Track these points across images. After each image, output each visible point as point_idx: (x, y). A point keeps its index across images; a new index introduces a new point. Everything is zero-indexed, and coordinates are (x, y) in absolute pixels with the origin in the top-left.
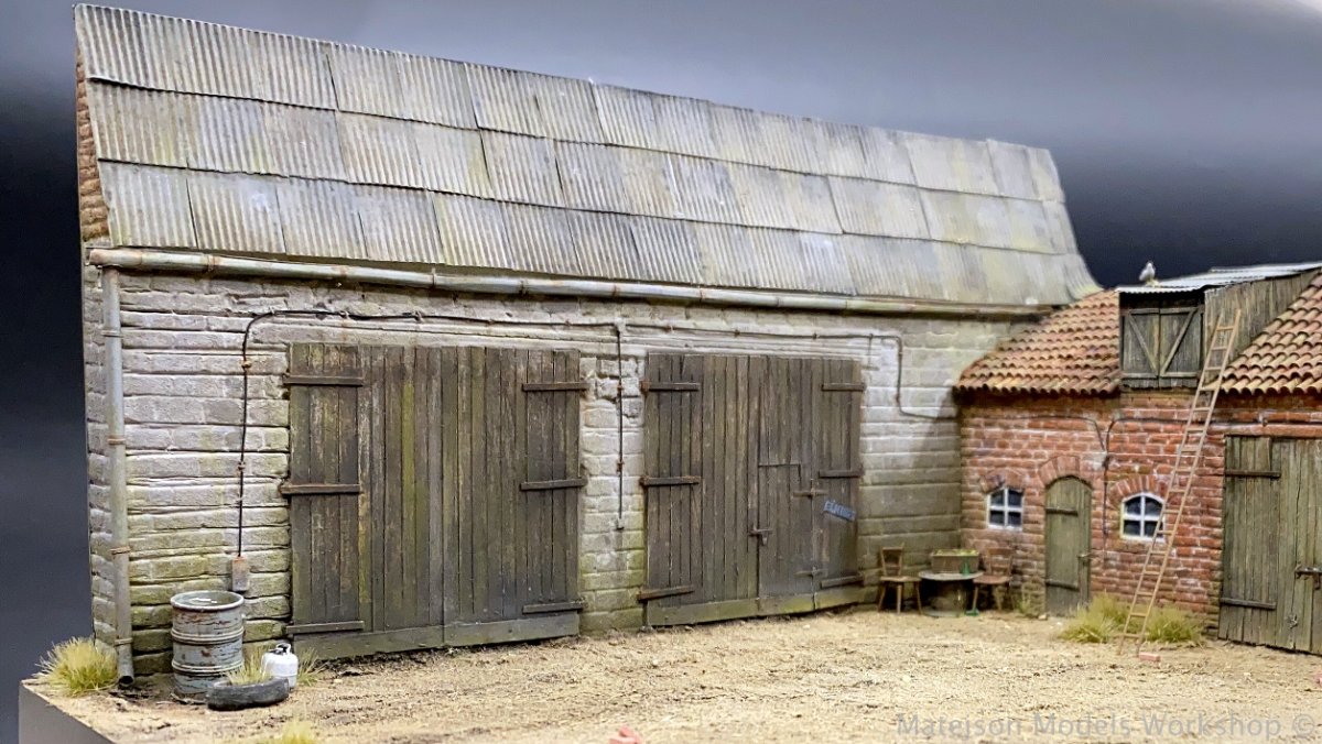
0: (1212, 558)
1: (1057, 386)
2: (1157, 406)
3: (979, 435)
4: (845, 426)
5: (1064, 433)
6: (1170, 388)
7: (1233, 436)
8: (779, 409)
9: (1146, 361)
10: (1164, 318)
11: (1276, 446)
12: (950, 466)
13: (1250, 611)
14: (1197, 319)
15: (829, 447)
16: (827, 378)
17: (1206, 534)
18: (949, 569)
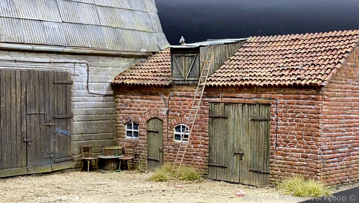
0: (205, 149)
1: (149, 83)
2: (185, 91)
3: (122, 102)
4: (64, 98)
5: (153, 101)
6: (190, 84)
7: (211, 103)
8: (35, 91)
9: (180, 74)
10: (186, 58)
11: (226, 106)
12: (111, 114)
13: (218, 168)
14: (198, 58)
15: (58, 107)
16: (56, 79)
17: (203, 139)
18: (110, 154)
